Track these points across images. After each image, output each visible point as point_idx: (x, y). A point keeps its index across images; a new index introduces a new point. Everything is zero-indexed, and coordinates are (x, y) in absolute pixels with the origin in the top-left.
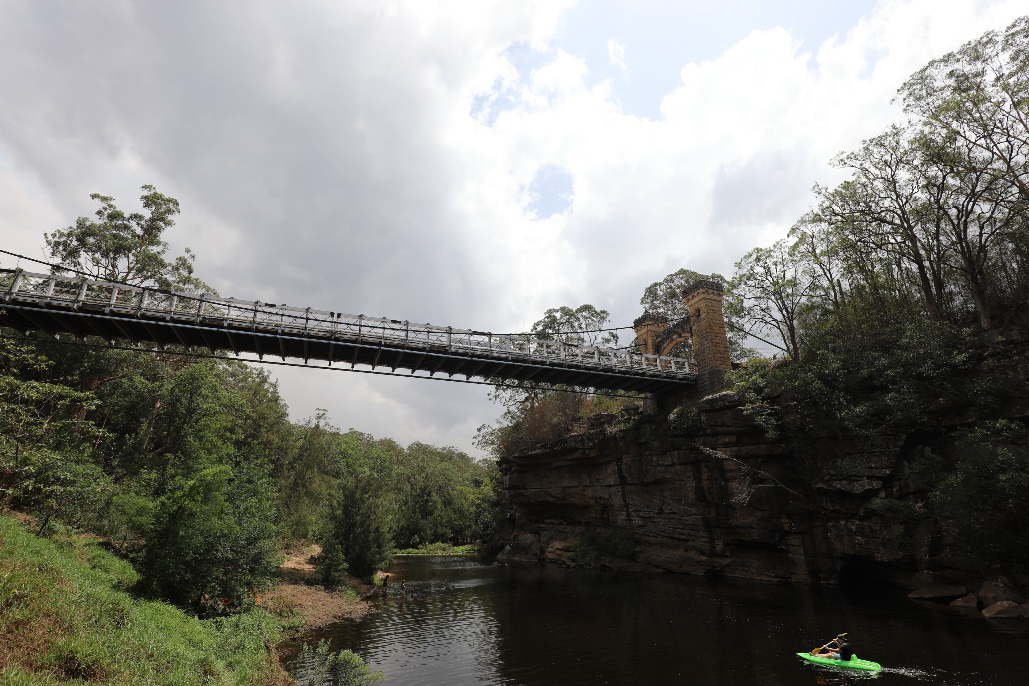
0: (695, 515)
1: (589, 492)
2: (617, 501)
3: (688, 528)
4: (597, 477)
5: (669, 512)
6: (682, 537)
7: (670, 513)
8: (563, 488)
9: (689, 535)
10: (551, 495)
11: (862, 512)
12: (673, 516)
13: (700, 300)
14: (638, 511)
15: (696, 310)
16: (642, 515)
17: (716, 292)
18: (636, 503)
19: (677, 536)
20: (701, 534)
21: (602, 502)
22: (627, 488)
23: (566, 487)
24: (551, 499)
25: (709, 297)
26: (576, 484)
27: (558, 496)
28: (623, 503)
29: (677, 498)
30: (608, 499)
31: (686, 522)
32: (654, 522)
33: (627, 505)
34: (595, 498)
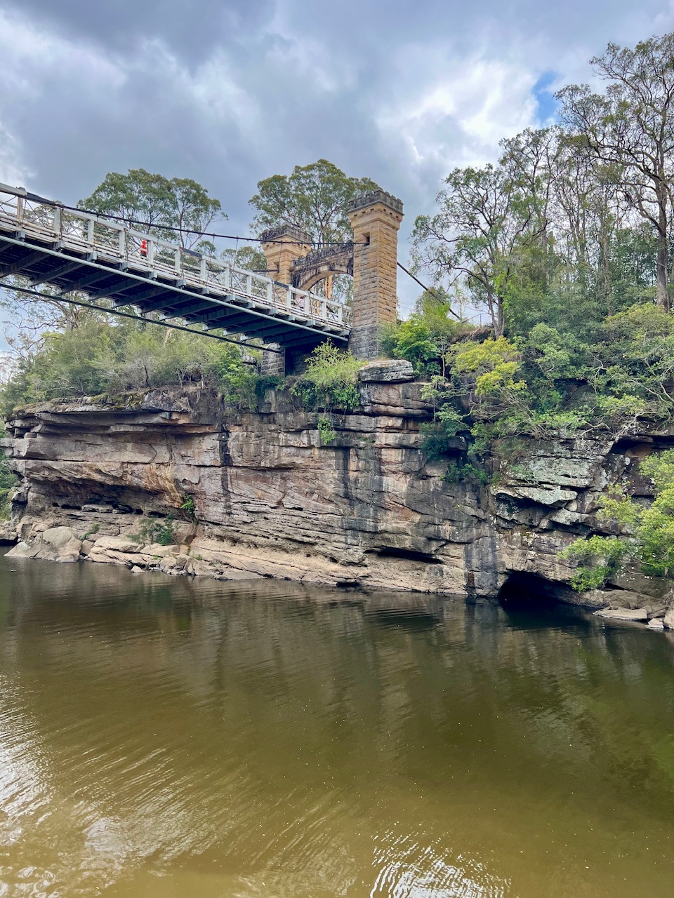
0: (332, 514)
1: (168, 472)
2: (212, 486)
3: (317, 529)
4: (183, 453)
5: (291, 507)
6: (306, 539)
7: (294, 508)
8: (123, 463)
9: (319, 537)
10: (99, 472)
11: (544, 524)
12: (297, 512)
13: (373, 221)
14: (244, 503)
15: (364, 235)
16: (250, 508)
17: (394, 214)
18: (241, 491)
19: (298, 538)
20: (336, 537)
21: (186, 487)
22: (231, 471)
23: (128, 463)
24: (97, 477)
25: (386, 219)
26: (147, 459)
27: (114, 473)
28: (221, 491)
29: (307, 490)
30: (196, 484)
31: (316, 522)
32: (266, 518)
33: (227, 493)
34: (176, 481)
